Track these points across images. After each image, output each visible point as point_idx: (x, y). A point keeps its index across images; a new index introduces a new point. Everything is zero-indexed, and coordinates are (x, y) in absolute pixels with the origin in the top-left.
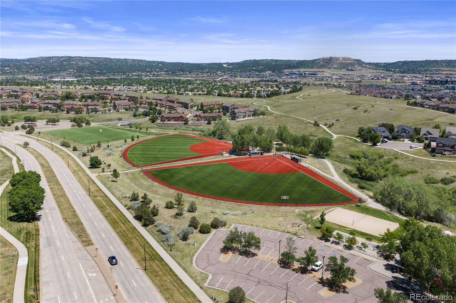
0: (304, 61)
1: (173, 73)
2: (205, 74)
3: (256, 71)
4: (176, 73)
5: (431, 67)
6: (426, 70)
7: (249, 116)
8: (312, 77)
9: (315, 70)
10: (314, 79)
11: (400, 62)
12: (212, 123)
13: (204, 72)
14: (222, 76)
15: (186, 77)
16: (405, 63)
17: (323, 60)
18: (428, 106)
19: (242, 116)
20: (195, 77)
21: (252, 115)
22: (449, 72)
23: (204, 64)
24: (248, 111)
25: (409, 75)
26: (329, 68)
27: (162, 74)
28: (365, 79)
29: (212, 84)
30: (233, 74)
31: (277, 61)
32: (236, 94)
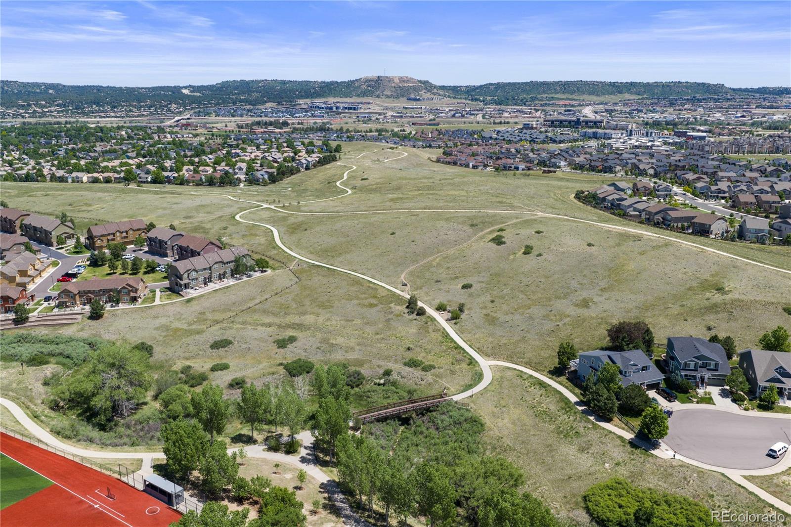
0: (332, 83)
1: (76, 109)
2: (144, 110)
3: (247, 102)
4: (84, 108)
5: (539, 94)
6: (533, 99)
7: (221, 277)
8: (351, 113)
9: (354, 100)
10: (354, 117)
11: (491, 84)
12: (106, 315)
13: (142, 106)
14: (180, 113)
15: (104, 117)
16: (499, 86)
17: (366, 81)
18: (637, 213)
19: (201, 279)
20: (123, 117)
21: (229, 271)
22: (567, 102)
23: (142, 88)
24: (216, 263)
25: (509, 108)
26: (378, 97)
27: (52, 112)
28: (441, 117)
29: (152, 138)
30: (202, 110)
31: (283, 82)
32: (197, 177)
